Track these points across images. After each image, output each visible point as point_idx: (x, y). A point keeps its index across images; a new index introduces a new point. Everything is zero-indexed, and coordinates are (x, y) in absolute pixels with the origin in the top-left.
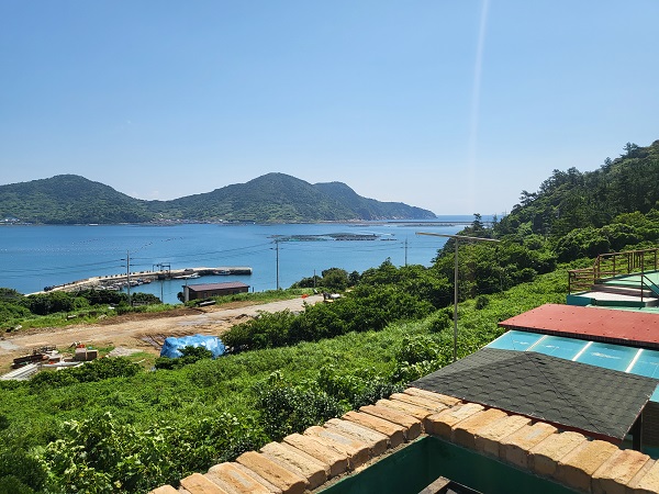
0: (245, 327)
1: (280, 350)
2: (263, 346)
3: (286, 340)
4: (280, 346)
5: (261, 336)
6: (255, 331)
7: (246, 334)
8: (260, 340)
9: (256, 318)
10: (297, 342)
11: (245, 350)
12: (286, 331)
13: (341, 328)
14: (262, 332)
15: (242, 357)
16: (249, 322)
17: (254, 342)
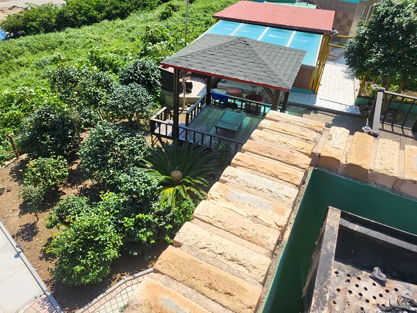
0: (18, 17)
1: (51, 35)
2: (38, 32)
3: (55, 27)
4: (51, 31)
5: (34, 24)
6: (27, 19)
7: (20, 22)
8: (34, 27)
9: (26, 9)
10: (64, 28)
11: (23, 35)
12: (54, 20)
13: (96, 17)
14: (34, 20)
15: (22, 40)
16: (21, 12)
17: (29, 28)
